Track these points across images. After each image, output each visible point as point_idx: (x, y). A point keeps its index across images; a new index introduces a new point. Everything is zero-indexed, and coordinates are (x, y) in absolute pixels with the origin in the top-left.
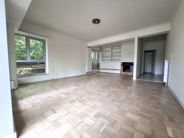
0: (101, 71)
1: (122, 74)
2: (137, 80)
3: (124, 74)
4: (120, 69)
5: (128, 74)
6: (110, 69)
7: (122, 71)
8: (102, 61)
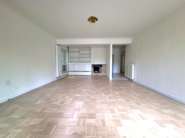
0: (70, 73)
1: (93, 75)
2: (113, 80)
3: (95, 75)
4: (91, 71)
5: (98, 75)
6: (80, 71)
7: (93, 72)
8: (70, 62)
